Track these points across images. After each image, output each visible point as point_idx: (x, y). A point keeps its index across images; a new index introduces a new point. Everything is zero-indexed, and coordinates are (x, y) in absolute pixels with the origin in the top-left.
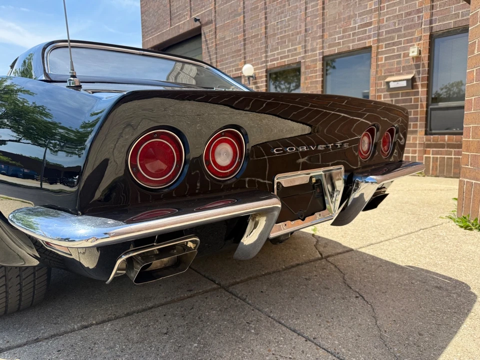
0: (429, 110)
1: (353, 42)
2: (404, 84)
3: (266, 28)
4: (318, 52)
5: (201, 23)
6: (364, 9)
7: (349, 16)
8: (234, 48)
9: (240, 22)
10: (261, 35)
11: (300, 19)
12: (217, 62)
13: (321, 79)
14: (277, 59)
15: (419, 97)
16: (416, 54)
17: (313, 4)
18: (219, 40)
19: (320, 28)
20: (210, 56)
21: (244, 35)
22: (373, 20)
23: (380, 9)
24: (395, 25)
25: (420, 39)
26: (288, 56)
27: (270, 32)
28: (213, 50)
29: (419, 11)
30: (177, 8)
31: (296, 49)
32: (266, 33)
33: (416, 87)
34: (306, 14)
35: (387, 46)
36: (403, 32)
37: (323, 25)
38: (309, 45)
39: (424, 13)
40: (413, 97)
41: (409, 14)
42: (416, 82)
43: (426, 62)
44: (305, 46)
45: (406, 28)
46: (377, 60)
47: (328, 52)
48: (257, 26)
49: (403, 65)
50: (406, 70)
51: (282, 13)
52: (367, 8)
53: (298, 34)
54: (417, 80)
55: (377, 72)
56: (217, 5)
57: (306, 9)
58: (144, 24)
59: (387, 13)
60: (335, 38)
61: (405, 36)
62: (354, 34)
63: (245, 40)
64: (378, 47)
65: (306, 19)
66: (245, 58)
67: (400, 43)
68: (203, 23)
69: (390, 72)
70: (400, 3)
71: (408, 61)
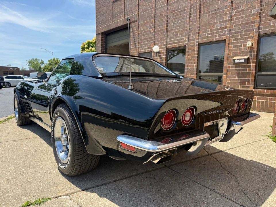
0: (256, 76)
1: (216, 37)
2: (243, 61)
3: (167, 26)
4: (196, 41)
5: (130, 21)
6: (222, 19)
7: (214, 23)
8: (149, 36)
9: (153, 22)
10: (164, 30)
11: (187, 23)
12: (138, 43)
13: (197, 56)
14: (173, 43)
15: (251, 68)
16: (250, 45)
17: (194, 15)
18: (141, 31)
19: (197, 28)
20: (135, 40)
21: (155, 30)
22: (227, 26)
23: (231, 20)
24: (239, 29)
25: (253, 38)
26: (179, 42)
27: (169, 28)
28: (136, 36)
29: (253, 22)
30: (117, 12)
31: (183, 39)
32: (167, 29)
33: (250, 63)
34: (190, 20)
35: (234, 40)
36: (243, 33)
37: (199, 27)
38: (191, 37)
39: (255, 24)
40: (248, 68)
41: (246, 24)
42: (250, 60)
43: (256, 50)
44: (189, 38)
45: (245, 31)
46: (229, 47)
47: (201, 41)
48: (162, 25)
49: (243, 51)
50: (244, 53)
51: (177, 19)
52: (224, 19)
53: (185, 31)
54: (250, 59)
55: (228, 54)
56: (140, 12)
57: (190, 17)
58: (97, 20)
59: (235, 22)
60: (206, 34)
61: (244, 35)
62: (216, 33)
63: (155, 32)
64: (229, 40)
65: (190, 23)
66: (154, 42)
67: (242, 39)
68: (131, 21)
69: (236, 54)
70: (242, 17)
71: (245, 49)
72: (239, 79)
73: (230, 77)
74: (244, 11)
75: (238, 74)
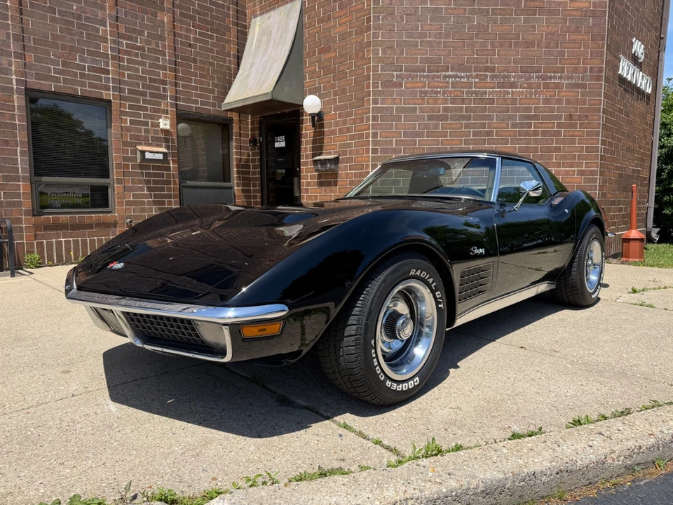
0: (181, 187)
1: (82, 86)
2: (160, 157)
4: (14, 77)
6: (96, 48)
7: (72, 46)
13: (26, 124)
15: (171, 172)
16: (168, 127)
22: (110, 68)
23: (119, 59)
24: (139, 87)
25: (167, 113)
29: (164, 82)
33: (169, 162)
35: (131, 107)
36: (148, 98)
37: (23, 39)
39: (168, 87)
40: (165, 172)
41: (151, 80)
42: (168, 157)
43: (175, 138)
45: (152, 95)
46: (120, 120)
47: (35, 84)
49: (152, 135)
50: (156, 141)
52: (100, 49)
55: (121, 135)
60: (49, 69)
61: (149, 102)
62: (83, 75)
64: (120, 105)
67: (146, 109)
69: (138, 140)
70: (143, 64)
71: (156, 132)
72: (151, 194)
73: (130, 189)
74: (144, 51)
75: (148, 182)
